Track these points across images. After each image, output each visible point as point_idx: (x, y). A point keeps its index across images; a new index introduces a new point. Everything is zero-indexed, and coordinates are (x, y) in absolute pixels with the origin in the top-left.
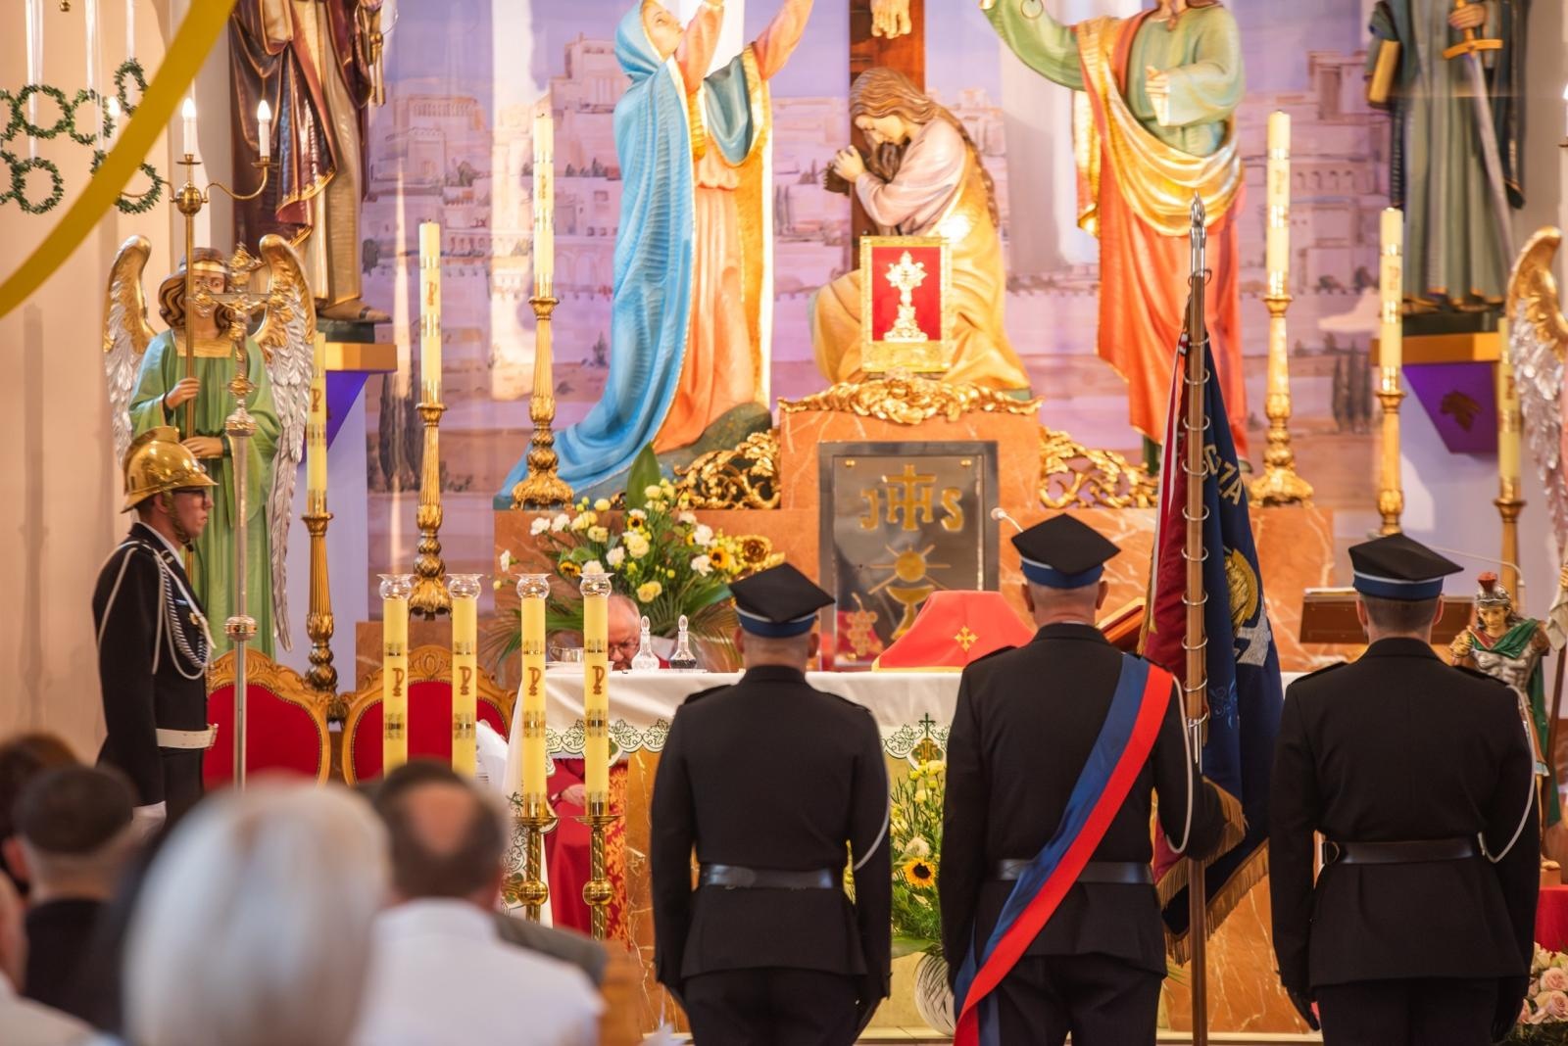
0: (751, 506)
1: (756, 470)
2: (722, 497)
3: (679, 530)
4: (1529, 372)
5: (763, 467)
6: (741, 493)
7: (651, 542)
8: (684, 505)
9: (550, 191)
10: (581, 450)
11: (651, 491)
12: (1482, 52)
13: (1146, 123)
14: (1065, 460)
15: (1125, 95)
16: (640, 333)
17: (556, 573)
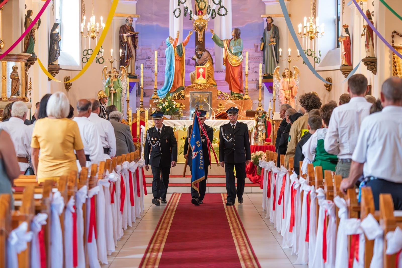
0: (181, 99)
1: (182, 95)
2: (178, 98)
3: (172, 102)
4: (276, 84)
5: (183, 94)
6: (180, 98)
7: (168, 104)
8: (173, 99)
9: (157, 60)
10: (161, 92)
11: (169, 97)
12: (274, 44)
13: (231, 52)
14: (220, 94)
15: (229, 49)
16: (168, 78)
17: (157, 108)
